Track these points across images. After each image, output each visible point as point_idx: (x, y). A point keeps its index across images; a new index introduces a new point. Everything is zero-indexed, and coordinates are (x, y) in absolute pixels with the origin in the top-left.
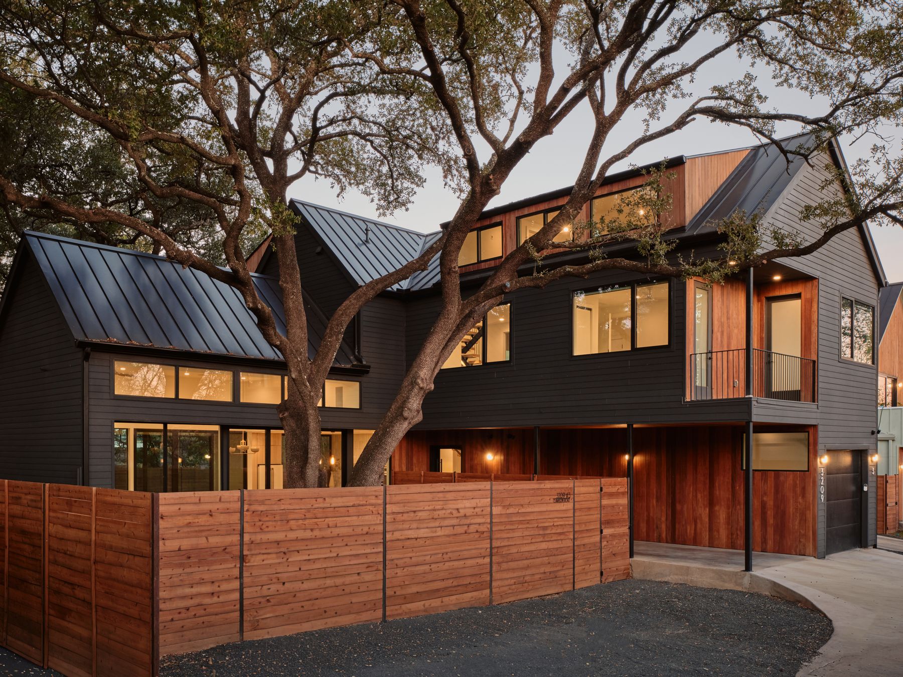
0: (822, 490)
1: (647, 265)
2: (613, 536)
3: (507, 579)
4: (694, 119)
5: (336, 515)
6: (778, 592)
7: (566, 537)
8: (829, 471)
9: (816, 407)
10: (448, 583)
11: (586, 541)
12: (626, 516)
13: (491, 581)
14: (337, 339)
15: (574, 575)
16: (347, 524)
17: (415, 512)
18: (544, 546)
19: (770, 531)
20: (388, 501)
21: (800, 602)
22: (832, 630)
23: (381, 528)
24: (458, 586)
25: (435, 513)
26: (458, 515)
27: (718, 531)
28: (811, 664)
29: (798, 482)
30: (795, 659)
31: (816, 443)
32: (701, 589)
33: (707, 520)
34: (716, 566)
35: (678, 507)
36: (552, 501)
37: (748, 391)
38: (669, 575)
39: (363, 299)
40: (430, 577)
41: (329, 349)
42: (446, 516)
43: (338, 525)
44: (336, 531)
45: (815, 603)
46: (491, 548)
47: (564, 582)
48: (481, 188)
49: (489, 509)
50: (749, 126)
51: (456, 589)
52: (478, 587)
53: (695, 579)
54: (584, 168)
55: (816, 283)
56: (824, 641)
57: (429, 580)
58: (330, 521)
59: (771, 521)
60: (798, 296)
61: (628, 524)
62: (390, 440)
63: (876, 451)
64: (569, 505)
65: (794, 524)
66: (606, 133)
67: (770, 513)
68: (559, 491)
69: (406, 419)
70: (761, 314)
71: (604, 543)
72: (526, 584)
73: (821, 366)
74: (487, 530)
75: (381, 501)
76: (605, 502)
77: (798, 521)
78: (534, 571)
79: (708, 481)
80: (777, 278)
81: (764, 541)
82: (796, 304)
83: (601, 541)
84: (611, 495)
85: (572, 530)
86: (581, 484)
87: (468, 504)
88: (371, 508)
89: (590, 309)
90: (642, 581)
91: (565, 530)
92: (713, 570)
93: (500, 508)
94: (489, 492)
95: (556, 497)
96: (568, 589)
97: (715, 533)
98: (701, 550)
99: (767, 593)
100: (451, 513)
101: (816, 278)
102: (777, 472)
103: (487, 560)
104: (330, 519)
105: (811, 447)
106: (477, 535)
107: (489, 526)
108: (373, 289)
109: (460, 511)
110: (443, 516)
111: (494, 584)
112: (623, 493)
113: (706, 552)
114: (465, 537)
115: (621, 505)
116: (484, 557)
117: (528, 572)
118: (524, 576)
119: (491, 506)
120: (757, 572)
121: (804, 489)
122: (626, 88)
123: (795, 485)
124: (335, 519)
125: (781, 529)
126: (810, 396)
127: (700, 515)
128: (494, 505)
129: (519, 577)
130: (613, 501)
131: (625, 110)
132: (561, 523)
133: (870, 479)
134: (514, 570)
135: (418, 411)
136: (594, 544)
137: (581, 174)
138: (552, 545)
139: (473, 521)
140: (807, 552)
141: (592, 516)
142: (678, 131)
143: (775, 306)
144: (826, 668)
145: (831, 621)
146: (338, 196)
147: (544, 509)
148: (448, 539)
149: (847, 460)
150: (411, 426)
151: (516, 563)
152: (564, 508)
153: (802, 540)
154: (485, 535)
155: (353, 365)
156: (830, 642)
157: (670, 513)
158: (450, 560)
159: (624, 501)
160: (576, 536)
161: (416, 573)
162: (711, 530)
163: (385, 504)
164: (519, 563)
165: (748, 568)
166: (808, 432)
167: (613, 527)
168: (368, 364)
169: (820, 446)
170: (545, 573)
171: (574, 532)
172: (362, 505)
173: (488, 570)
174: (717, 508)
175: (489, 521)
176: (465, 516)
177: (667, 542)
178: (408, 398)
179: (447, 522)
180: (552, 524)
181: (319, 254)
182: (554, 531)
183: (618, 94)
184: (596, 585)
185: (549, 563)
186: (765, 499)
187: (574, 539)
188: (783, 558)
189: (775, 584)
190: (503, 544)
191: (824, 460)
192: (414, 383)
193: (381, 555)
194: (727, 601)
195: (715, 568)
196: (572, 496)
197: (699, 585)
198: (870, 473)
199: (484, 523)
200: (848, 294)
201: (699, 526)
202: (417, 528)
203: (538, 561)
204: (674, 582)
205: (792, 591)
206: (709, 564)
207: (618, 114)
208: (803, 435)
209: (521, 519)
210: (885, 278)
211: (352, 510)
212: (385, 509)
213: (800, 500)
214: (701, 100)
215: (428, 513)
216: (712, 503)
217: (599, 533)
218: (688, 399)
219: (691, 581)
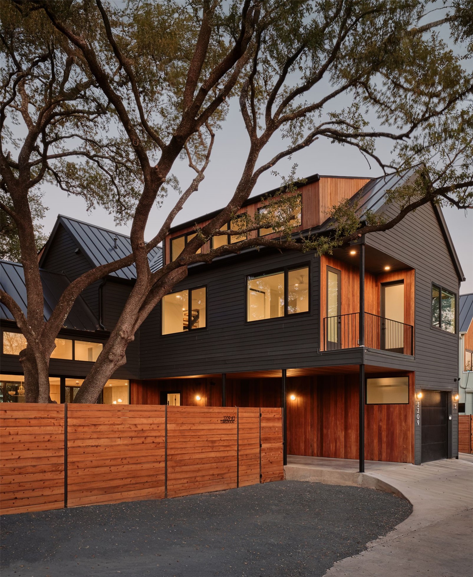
0: (418, 417)
1: (280, 242)
2: (271, 449)
3: (181, 479)
4: (317, 138)
5: (18, 425)
6: (381, 487)
7: (232, 449)
8: (424, 405)
9: (413, 358)
10: (128, 481)
11: (248, 452)
12: (281, 435)
13: (166, 480)
14: (68, 305)
15: (238, 477)
16: (28, 433)
17: (95, 425)
18: (213, 455)
19: (384, 446)
20: (68, 416)
21: (394, 493)
22: (411, 512)
23: (62, 437)
24: (136, 484)
25: (114, 427)
26: (136, 429)
27: (351, 448)
28: (385, 537)
29: (402, 412)
30: (373, 534)
31: (413, 384)
32: (329, 486)
33: (343, 439)
34: (341, 469)
35: (325, 431)
36: (219, 422)
37: (361, 343)
38: (310, 477)
39: (92, 277)
40: (110, 477)
41: (61, 311)
42: (124, 429)
43: (19, 433)
44: (17, 438)
45: (404, 493)
46: (166, 455)
47: (229, 482)
48: (151, 177)
49: (164, 426)
50: (357, 145)
51: (135, 486)
52: (155, 484)
53: (326, 479)
54: (243, 177)
55: (414, 273)
56: (402, 520)
57: (109, 478)
58: (12, 430)
59: (384, 439)
60: (401, 282)
61: (282, 441)
62: (99, 377)
63: (457, 392)
64: (235, 426)
65: (399, 441)
66: (258, 150)
67: (384, 434)
68: (226, 415)
69: (111, 361)
70: (378, 295)
71: (263, 454)
72: (198, 483)
73: (417, 330)
74: (162, 441)
75: (62, 415)
76: (263, 424)
77: (402, 439)
78: (204, 473)
79: (344, 413)
80: (387, 268)
81: (380, 453)
82: (401, 288)
83: (260, 453)
84: (268, 420)
85: (236, 443)
86: (244, 411)
87: (145, 421)
88: (53, 421)
89: (264, 293)
90: (291, 482)
91: (230, 444)
92: (338, 472)
93: (174, 425)
94: (164, 413)
95: (223, 419)
96: (233, 487)
97: (349, 449)
98: (338, 460)
99: (374, 488)
100: (130, 428)
101: (414, 269)
102: (388, 405)
103: (163, 465)
104: (11, 428)
105: (411, 387)
106: (153, 446)
107: (164, 439)
108: (101, 271)
109: (138, 426)
110: (122, 429)
111: (168, 483)
112: (278, 419)
113: (342, 461)
114: (143, 446)
115: (277, 427)
116: (160, 462)
117: (200, 474)
118: (195, 477)
119: (166, 424)
120: (367, 473)
121: (406, 416)
122: (272, 118)
123: (400, 414)
124: (16, 428)
125: (391, 445)
126: (410, 352)
127: (339, 436)
128: (168, 422)
129: (191, 478)
130: (271, 424)
131: (271, 134)
132: (227, 438)
133: (453, 411)
134: (186, 472)
135: (122, 356)
136: (255, 454)
137: (241, 181)
138: (218, 455)
139: (149, 434)
140: (408, 460)
141: (252, 434)
142: (306, 147)
143: (388, 289)
144: (394, 540)
145: (412, 506)
146: (87, 210)
147: (213, 428)
148: (126, 447)
149: (437, 398)
150: (117, 367)
151: (188, 467)
152: (230, 427)
153: (404, 452)
154: (161, 445)
155: (96, 331)
156: (406, 521)
157: (319, 435)
158: (128, 464)
159: (279, 424)
160: (239, 449)
161: (96, 473)
162: (346, 446)
163: (66, 418)
164: (191, 467)
165: (362, 470)
166: (409, 376)
167: (270, 443)
168: (109, 331)
169: (416, 386)
170: (213, 475)
171: (238, 445)
172: (44, 418)
173: (164, 472)
174: (350, 431)
175: (164, 434)
176: (142, 430)
177: (318, 456)
178: (113, 345)
179: (125, 435)
180: (219, 439)
181: (77, 253)
182: (221, 444)
183: (266, 121)
184: (257, 485)
185: (217, 468)
186: (381, 424)
187: (238, 450)
188: (391, 464)
189: (379, 481)
190: (176, 453)
191: (420, 396)
192: (118, 335)
193: (63, 458)
194: (344, 493)
195: (339, 471)
196: (236, 419)
197: (329, 483)
198: (453, 408)
199: (159, 436)
200: (437, 283)
201: (338, 444)
202: (98, 438)
203: (207, 466)
204: (312, 482)
205: (389, 485)
206: (337, 469)
207: (266, 137)
208: (406, 379)
209: (193, 434)
210: (463, 275)
211: (33, 422)
212: (66, 422)
213: (403, 424)
214: (323, 124)
215: (108, 426)
216: (346, 428)
217: (259, 446)
218: (322, 349)
219: (324, 480)
